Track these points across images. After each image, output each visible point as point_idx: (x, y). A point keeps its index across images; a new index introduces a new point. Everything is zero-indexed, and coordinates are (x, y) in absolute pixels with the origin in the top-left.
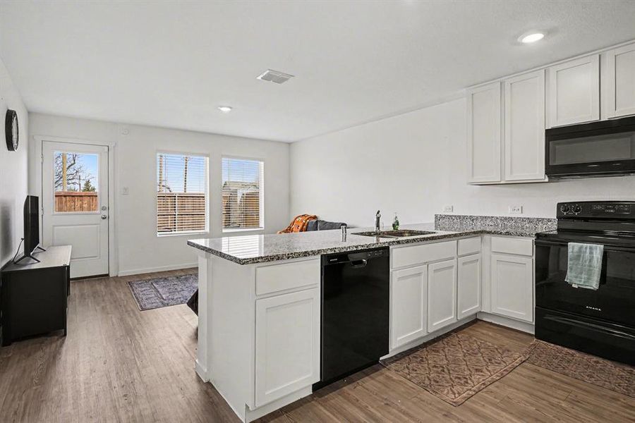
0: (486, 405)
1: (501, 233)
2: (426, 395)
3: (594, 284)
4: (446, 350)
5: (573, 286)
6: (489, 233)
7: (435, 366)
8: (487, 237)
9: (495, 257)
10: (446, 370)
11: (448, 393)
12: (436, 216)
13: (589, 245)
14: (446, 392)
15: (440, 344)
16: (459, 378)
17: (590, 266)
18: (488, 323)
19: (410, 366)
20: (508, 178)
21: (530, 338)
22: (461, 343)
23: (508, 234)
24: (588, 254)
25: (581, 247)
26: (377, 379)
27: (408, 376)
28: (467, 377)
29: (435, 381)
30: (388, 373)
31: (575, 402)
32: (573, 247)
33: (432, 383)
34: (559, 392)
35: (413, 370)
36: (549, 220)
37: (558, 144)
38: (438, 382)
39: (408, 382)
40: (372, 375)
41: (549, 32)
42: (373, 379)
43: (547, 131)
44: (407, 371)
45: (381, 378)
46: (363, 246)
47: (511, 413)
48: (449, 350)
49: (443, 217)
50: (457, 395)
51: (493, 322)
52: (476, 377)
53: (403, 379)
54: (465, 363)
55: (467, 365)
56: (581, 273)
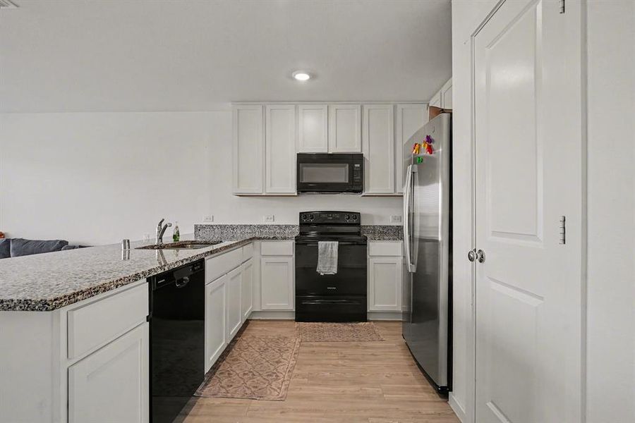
0: (302, 387)
1: (269, 239)
2: (256, 404)
3: (334, 271)
4: (242, 355)
5: (322, 274)
6: (259, 239)
7: (245, 374)
8: (257, 243)
9: (264, 260)
10: (255, 373)
11: (271, 392)
12: (196, 227)
13: (331, 242)
14: (269, 392)
15: (235, 352)
16: (270, 375)
17: (331, 257)
18: (257, 320)
19: (223, 384)
20: (269, 191)
21: (291, 323)
22: (250, 344)
23: (275, 238)
24: (330, 249)
25: (326, 244)
26: (199, 413)
27: (229, 395)
28: (275, 371)
29: (254, 387)
30: (206, 401)
31: (344, 358)
32: (321, 244)
33: (253, 389)
34: (333, 355)
35: (228, 386)
36: (293, 226)
37: (307, 166)
38: (256, 387)
39: (232, 400)
40: (191, 412)
41: (313, 76)
42: (195, 415)
43: (298, 154)
44: (223, 390)
45: (203, 410)
46: (187, 260)
47: (320, 385)
48: (245, 354)
49: (203, 227)
50: (278, 390)
51: (261, 318)
52: (281, 369)
53: (224, 400)
54: (264, 360)
55: (267, 361)
56: (326, 263)
